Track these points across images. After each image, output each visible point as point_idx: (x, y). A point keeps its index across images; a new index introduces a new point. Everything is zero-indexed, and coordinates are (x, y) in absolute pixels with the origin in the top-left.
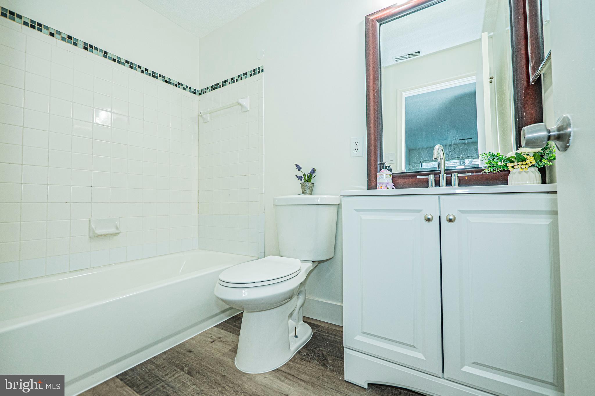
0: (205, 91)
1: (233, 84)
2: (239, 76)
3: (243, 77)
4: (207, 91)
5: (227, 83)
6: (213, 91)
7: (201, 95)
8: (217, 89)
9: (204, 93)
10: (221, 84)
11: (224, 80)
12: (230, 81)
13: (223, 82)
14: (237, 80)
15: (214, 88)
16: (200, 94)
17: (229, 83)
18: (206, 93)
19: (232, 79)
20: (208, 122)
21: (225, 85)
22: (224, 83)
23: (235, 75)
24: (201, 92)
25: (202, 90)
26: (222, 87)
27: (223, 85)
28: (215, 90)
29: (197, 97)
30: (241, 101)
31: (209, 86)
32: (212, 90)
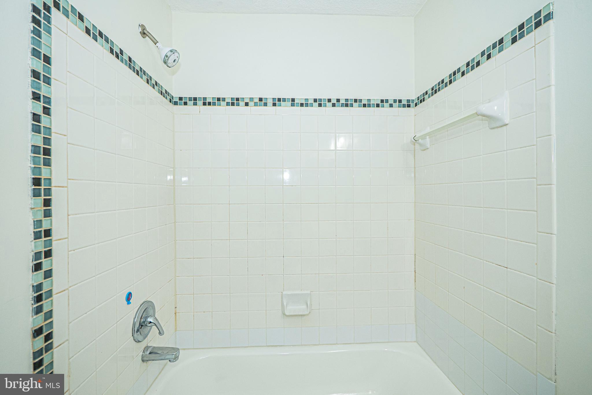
0: (422, 98)
1: (471, 73)
2: (483, 54)
3: (491, 51)
4: (426, 97)
5: (459, 75)
6: (435, 95)
7: (418, 106)
8: (442, 91)
9: (421, 102)
10: (447, 80)
11: (452, 72)
12: (464, 68)
13: (450, 76)
14: (478, 64)
15: (436, 91)
16: (416, 105)
17: (463, 74)
18: (424, 101)
19: (468, 64)
20: (428, 148)
21: (455, 80)
22: (453, 77)
23: (474, 53)
24: (417, 101)
25: (418, 98)
26: (450, 84)
27: (451, 82)
28: (438, 93)
29: (412, 110)
30: (485, 109)
31: (428, 88)
32: (432, 95)
